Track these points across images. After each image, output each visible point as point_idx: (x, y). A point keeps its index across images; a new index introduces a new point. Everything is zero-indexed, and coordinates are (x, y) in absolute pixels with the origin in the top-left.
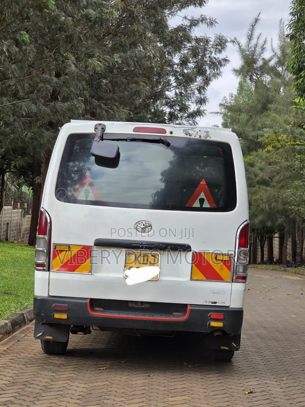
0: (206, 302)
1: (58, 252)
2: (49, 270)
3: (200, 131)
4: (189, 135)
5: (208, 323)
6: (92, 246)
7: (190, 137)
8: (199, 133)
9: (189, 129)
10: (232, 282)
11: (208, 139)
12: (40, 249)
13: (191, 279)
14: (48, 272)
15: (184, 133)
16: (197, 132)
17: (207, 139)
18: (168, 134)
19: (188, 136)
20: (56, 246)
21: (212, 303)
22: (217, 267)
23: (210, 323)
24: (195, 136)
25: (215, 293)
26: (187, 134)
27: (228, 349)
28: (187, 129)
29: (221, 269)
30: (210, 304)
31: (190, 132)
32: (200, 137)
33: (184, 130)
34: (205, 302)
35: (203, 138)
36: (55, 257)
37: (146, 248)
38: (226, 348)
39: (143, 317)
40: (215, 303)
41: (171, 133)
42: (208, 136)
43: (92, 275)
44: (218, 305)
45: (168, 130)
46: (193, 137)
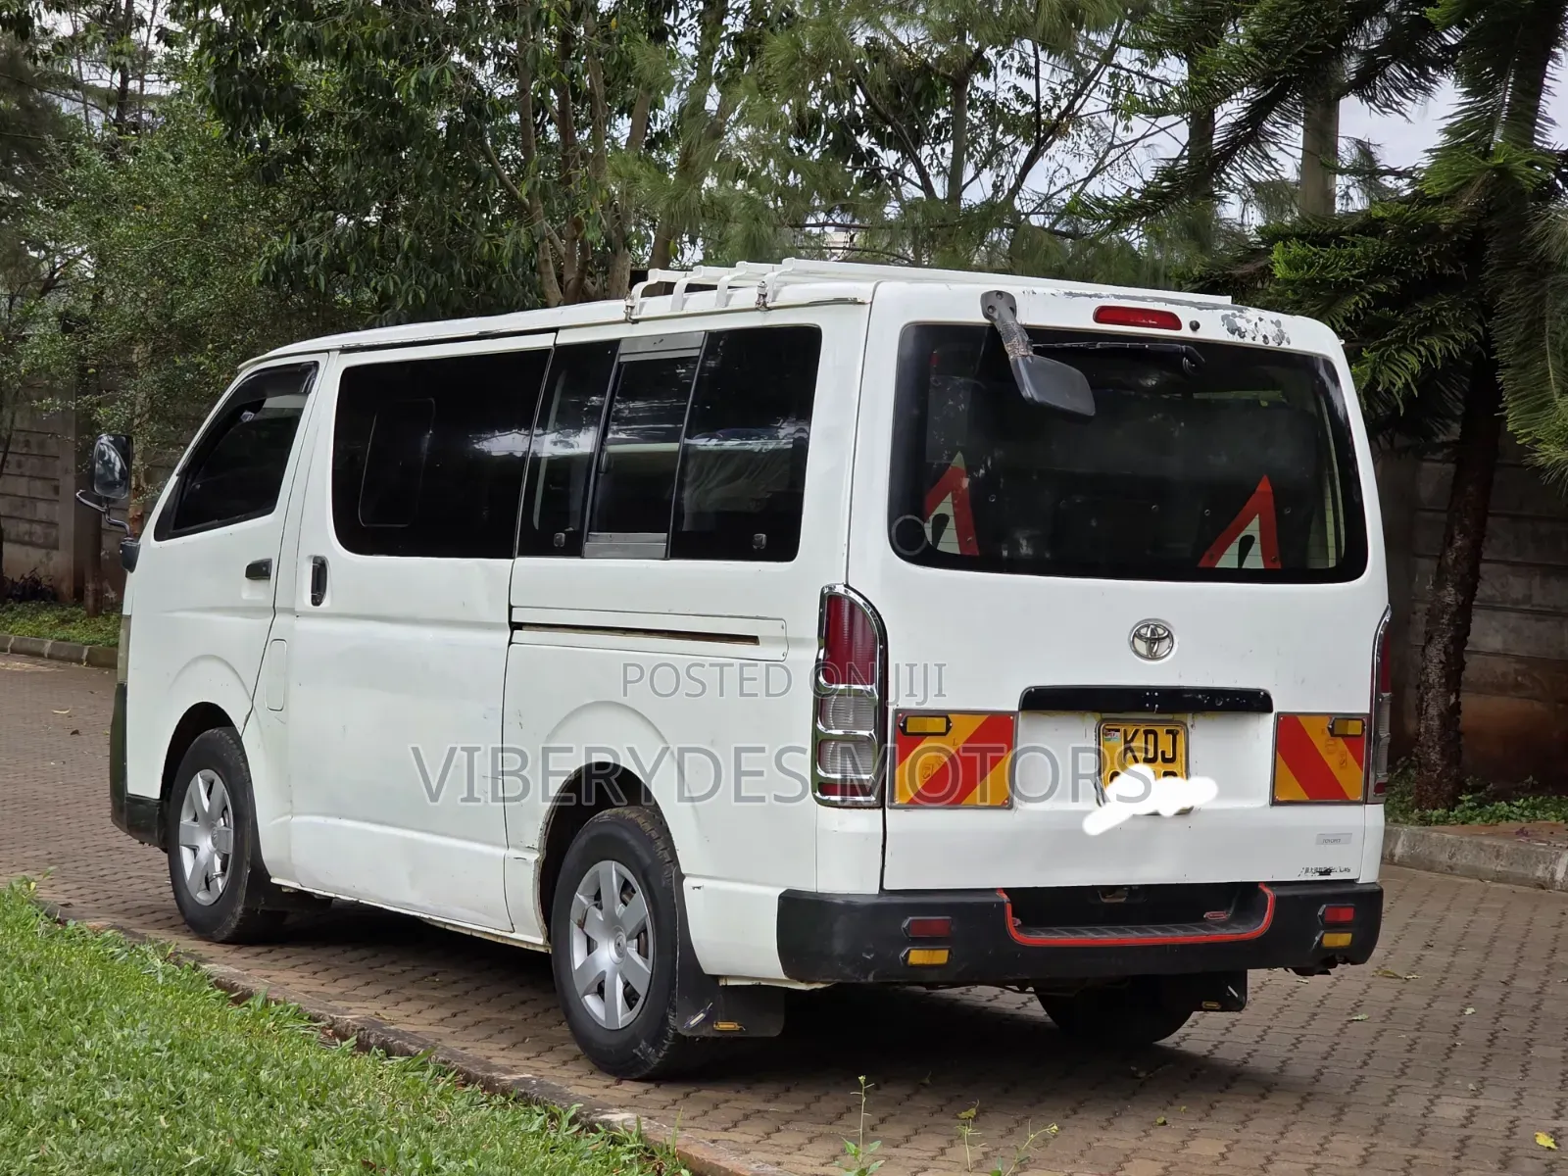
0: (1307, 871)
1: (910, 740)
2: (882, 806)
3: (1262, 320)
4: (1239, 336)
5: (1317, 938)
6: (1012, 713)
7: (1240, 340)
8: (1262, 328)
9: (1236, 316)
10: (1367, 803)
11: (1284, 345)
12: (859, 732)
13: (1274, 803)
14: (880, 812)
15: (1226, 327)
16: (1256, 324)
17: (1282, 346)
18: (1186, 332)
19: (1235, 339)
20: (904, 715)
21: (1321, 874)
22: (1335, 756)
23: (1322, 936)
24: (1254, 339)
25: (1328, 839)
26: (1233, 333)
28: (1233, 313)
29: (1343, 763)
30: (1318, 877)
31: (1239, 326)
32: (1263, 342)
33: (1224, 318)
35: (1270, 344)
36: (899, 758)
40: (1328, 872)
41: (1195, 326)
42: (1284, 336)
43: (1012, 811)
44: (1332, 877)
45: (1185, 315)
46: (1248, 340)
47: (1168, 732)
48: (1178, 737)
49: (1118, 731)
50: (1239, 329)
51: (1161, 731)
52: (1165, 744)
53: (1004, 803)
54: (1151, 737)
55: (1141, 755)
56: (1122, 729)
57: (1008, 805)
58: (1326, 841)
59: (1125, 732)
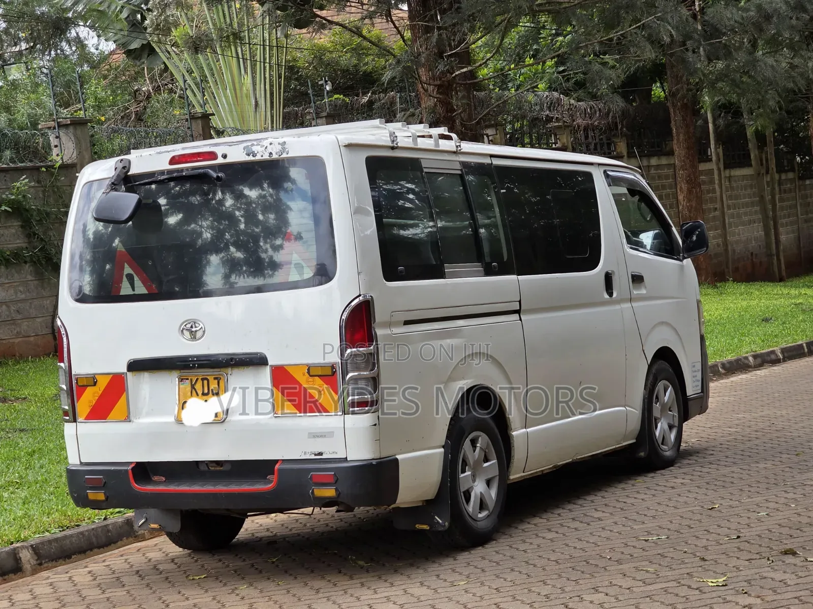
0: (305, 453)
1: (82, 388)
2: (75, 421)
3: (271, 144)
4: (253, 156)
5: (310, 492)
6: (123, 373)
7: (254, 158)
8: (269, 150)
9: (253, 145)
10: (345, 414)
14: (75, 424)
15: (245, 152)
16: (266, 147)
17: (282, 156)
18: (220, 160)
19: (251, 158)
20: (78, 378)
21: (316, 455)
23: (313, 491)
24: (262, 156)
25: (316, 435)
26: (249, 155)
27: (428, 528)
28: (249, 144)
30: (313, 457)
31: (255, 149)
32: (269, 156)
33: (244, 148)
34: (303, 453)
35: (275, 156)
36: (79, 397)
37: (201, 366)
38: (426, 527)
39: (225, 488)
40: (320, 454)
41: (225, 156)
42: (284, 150)
43: (131, 423)
44: (324, 456)
45: (220, 151)
46: (258, 157)
47: (215, 379)
48: (220, 381)
49: (188, 379)
50: (253, 152)
51: (211, 378)
52: (214, 385)
53: (125, 419)
54: (205, 382)
55: (200, 393)
56: (190, 378)
57: (128, 419)
58: (314, 437)
59: (191, 379)
